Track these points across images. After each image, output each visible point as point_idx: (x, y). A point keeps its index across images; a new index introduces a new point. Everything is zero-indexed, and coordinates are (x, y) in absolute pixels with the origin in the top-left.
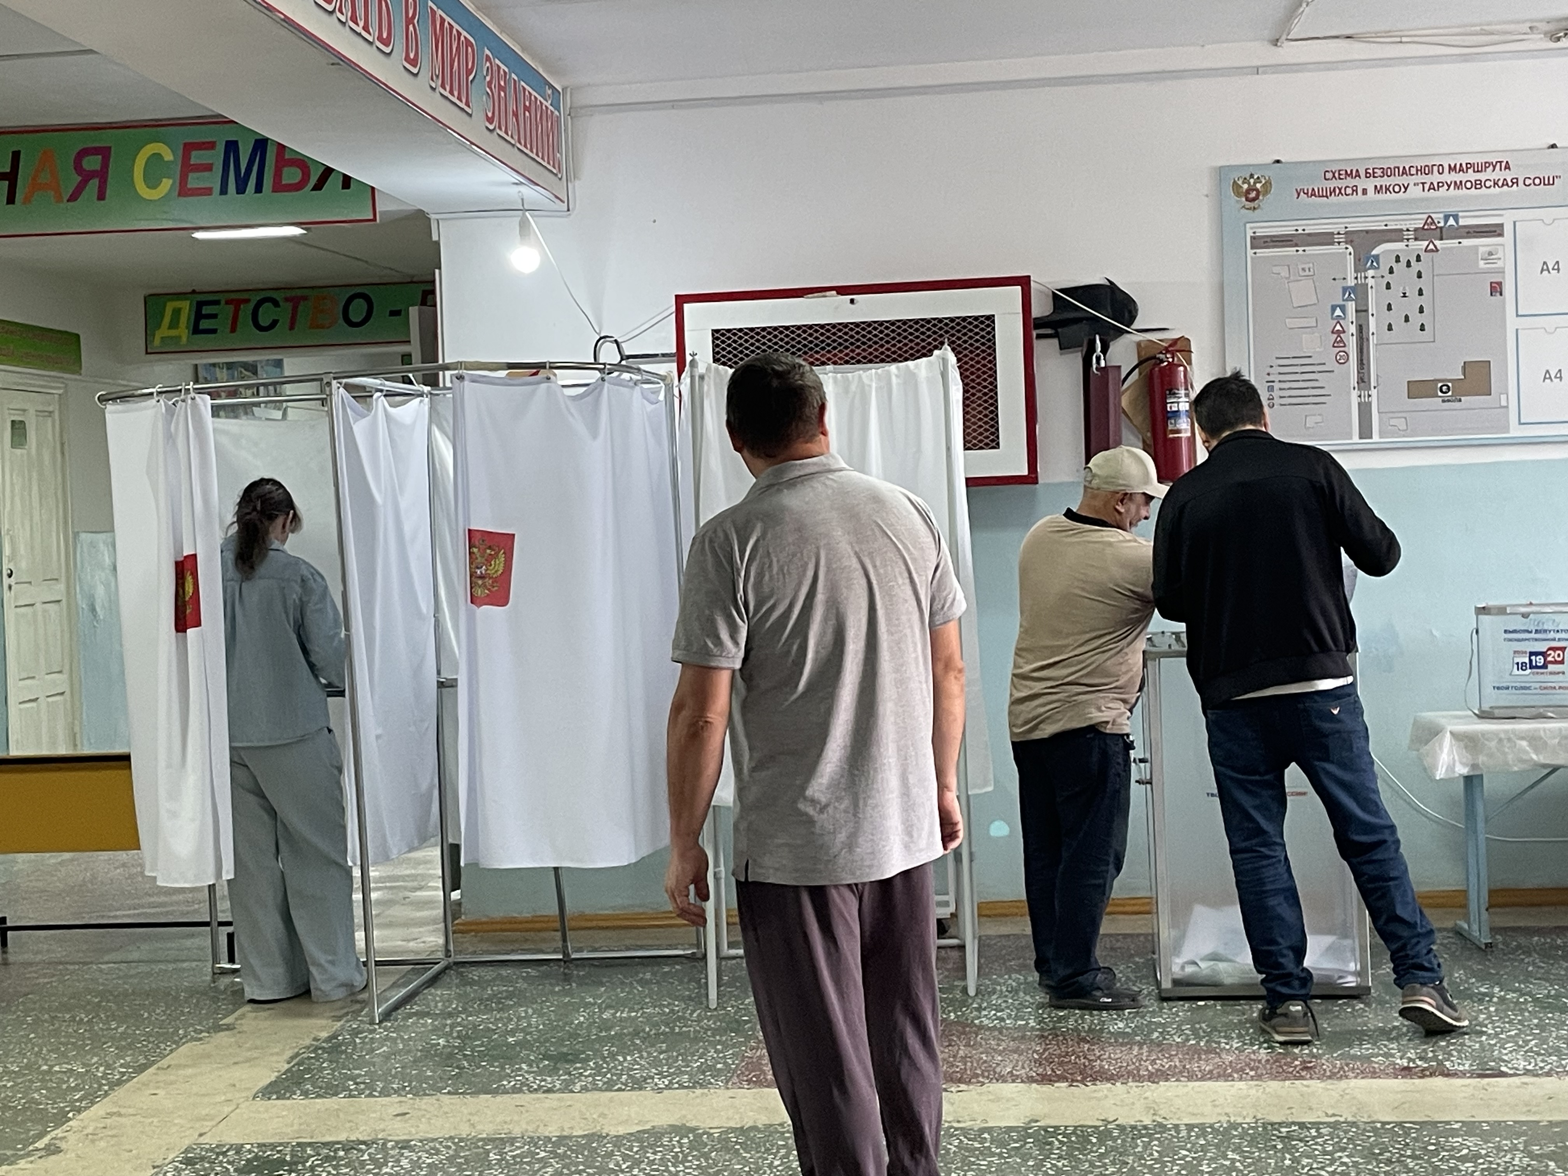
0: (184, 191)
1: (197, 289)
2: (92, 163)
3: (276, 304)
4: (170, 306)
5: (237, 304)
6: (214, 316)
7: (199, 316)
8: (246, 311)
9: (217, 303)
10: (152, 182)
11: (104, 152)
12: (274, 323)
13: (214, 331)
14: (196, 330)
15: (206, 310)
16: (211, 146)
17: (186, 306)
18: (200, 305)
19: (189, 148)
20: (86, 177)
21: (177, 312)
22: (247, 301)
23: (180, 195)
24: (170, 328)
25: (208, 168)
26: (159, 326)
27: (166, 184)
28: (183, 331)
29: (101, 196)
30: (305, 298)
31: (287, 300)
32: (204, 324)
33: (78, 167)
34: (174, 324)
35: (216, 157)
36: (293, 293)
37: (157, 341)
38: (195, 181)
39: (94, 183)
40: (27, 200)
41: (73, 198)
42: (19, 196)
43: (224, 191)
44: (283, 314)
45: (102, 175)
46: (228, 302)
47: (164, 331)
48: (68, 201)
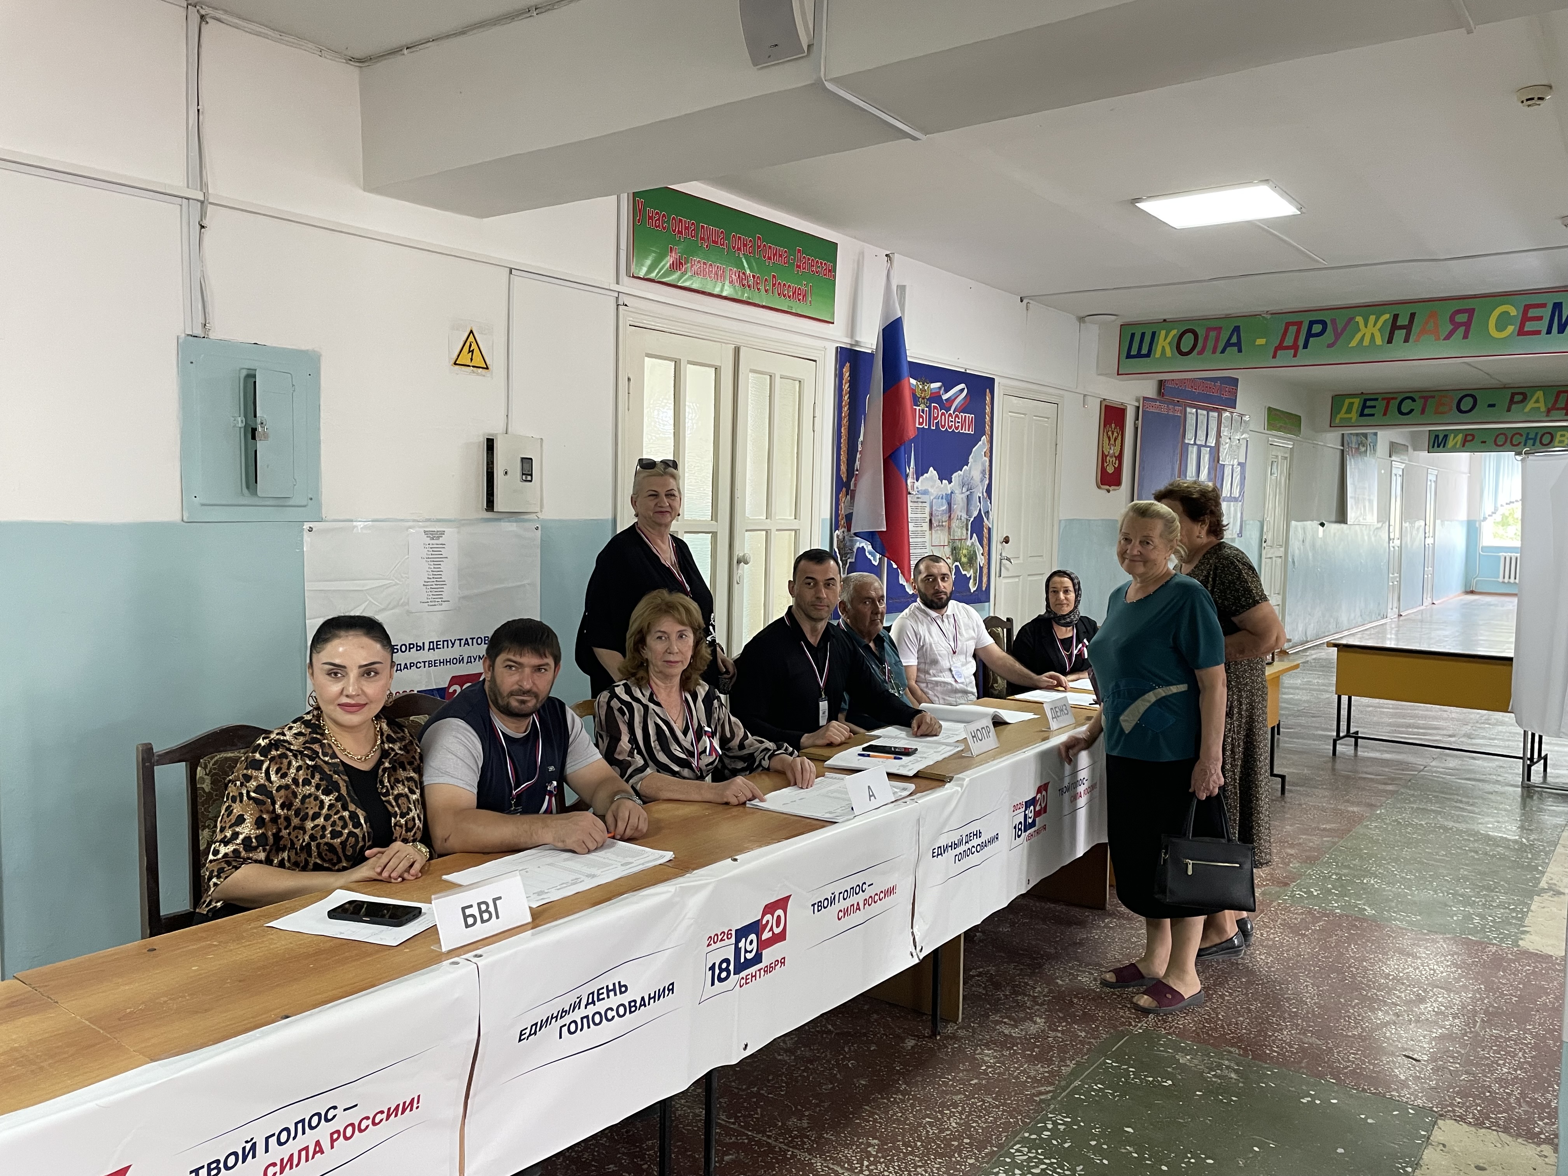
0: (1521, 332)
1: (1364, 392)
2: (1462, 318)
3: (1414, 400)
4: (1347, 401)
5: (1388, 401)
6: (1374, 407)
7: (1364, 407)
8: (1394, 404)
9: (1376, 399)
10: (1500, 327)
11: (1471, 312)
12: (1412, 410)
13: (1373, 415)
14: (1362, 415)
15: (1369, 403)
16: (1543, 306)
17: (1357, 402)
18: (1366, 400)
19: (1527, 307)
20: (1456, 326)
21: (1351, 404)
22: (1395, 398)
23: (1518, 335)
24: (1346, 413)
25: (1540, 318)
26: (1339, 413)
27: (1510, 329)
28: (1354, 415)
29: (1466, 336)
30: (1433, 397)
31: (1421, 397)
32: (1366, 411)
33: (1452, 319)
34: (1349, 411)
35: (1546, 313)
36: (1425, 394)
37: (1337, 421)
38: (1529, 326)
39: (1462, 329)
40: (1417, 340)
41: (1448, 337)
42: (1411, 340)
43: (1549, 332)
44: (1418, 406)
45: (1468, 325)
46: (1383, 399)
47: (1342, 415)
48: (1444, 339)
